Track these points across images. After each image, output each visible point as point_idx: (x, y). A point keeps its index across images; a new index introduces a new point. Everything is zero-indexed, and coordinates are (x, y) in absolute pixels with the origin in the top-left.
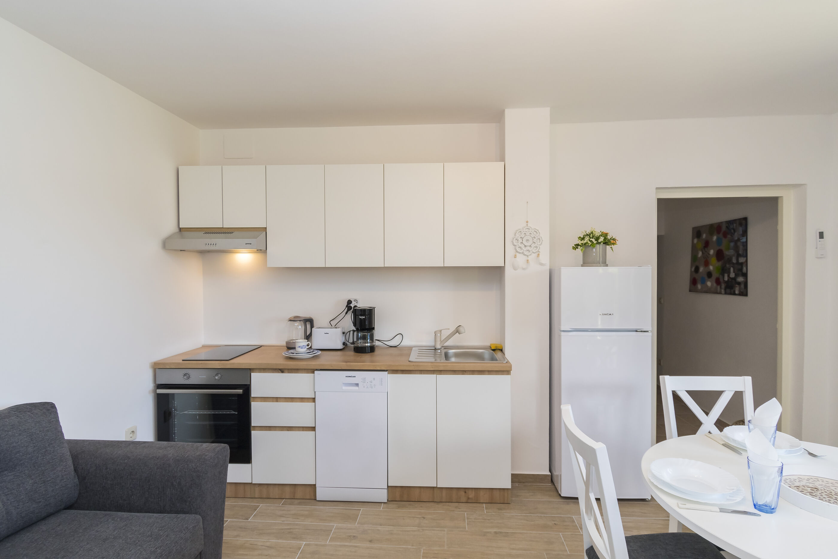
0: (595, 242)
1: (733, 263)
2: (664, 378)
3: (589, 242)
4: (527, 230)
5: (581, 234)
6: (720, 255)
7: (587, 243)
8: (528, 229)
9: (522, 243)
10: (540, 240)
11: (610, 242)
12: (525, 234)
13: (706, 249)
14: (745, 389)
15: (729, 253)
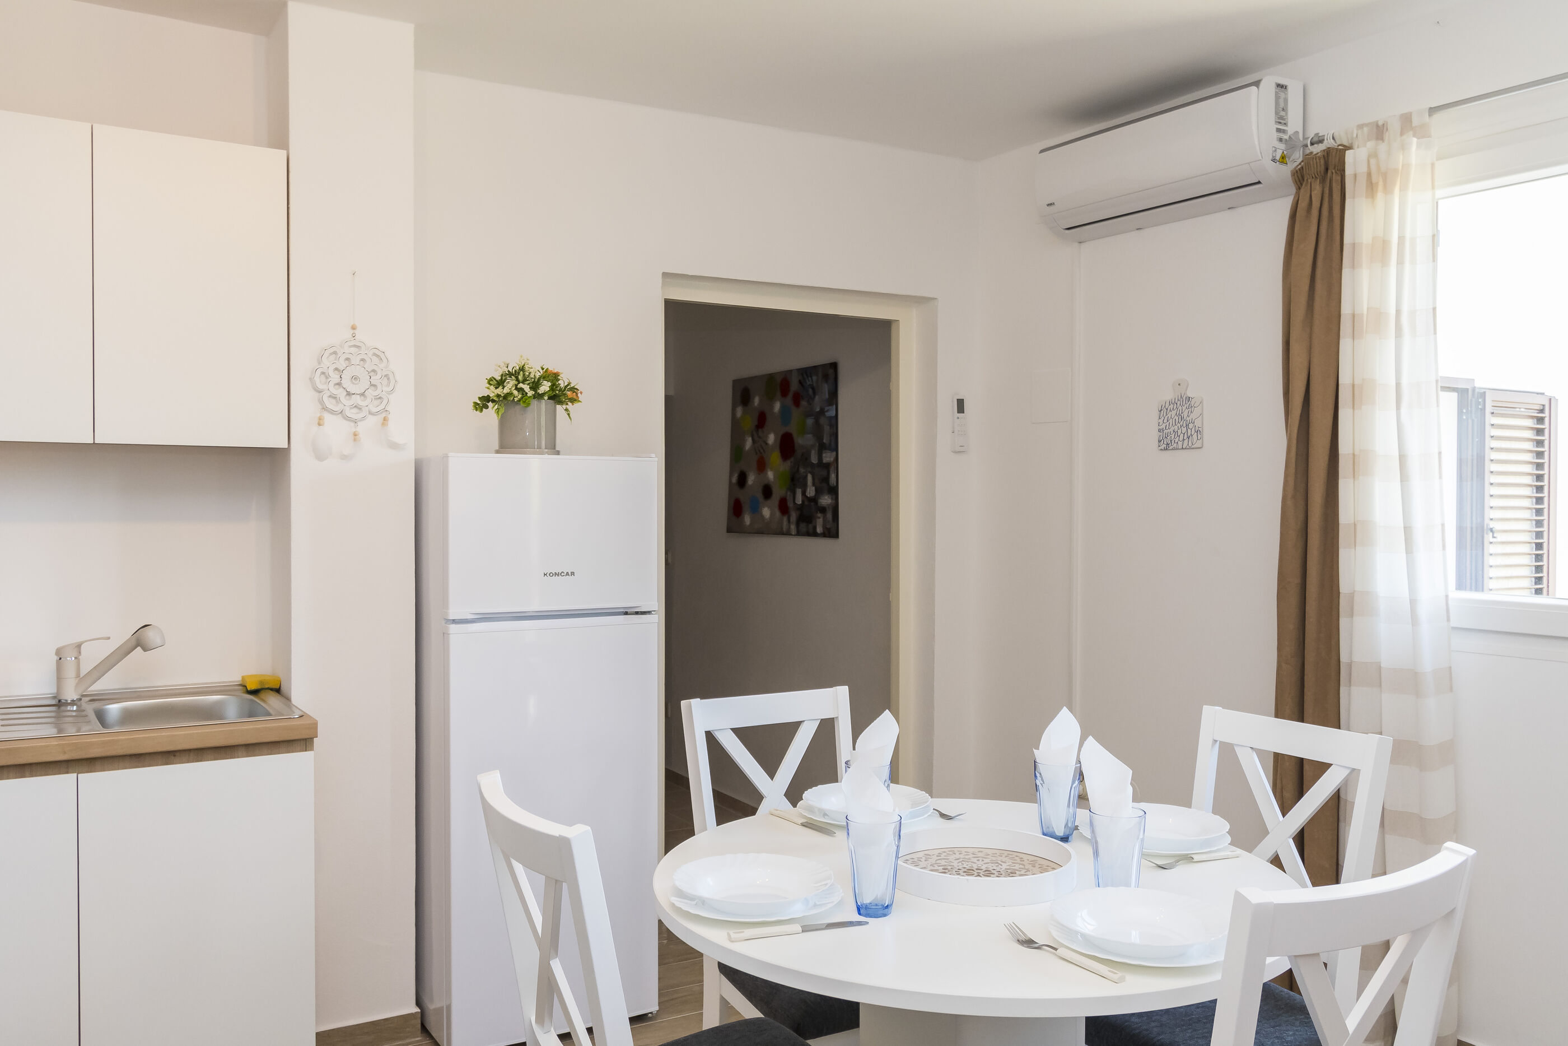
0: (530, 393)
1: (812, 465)
2: (690, 706)
3: (516, 393)
4: (353, 350)
5: (496, 371)
6: (787, 446)
7: (510, 394)
8: (355, 346)
9: (339, 384)
10: (388, 379)
11: (565, 394)
12: (347, 359)
13: (760, 430)
14: (838, 714)
15: (804, 441)
